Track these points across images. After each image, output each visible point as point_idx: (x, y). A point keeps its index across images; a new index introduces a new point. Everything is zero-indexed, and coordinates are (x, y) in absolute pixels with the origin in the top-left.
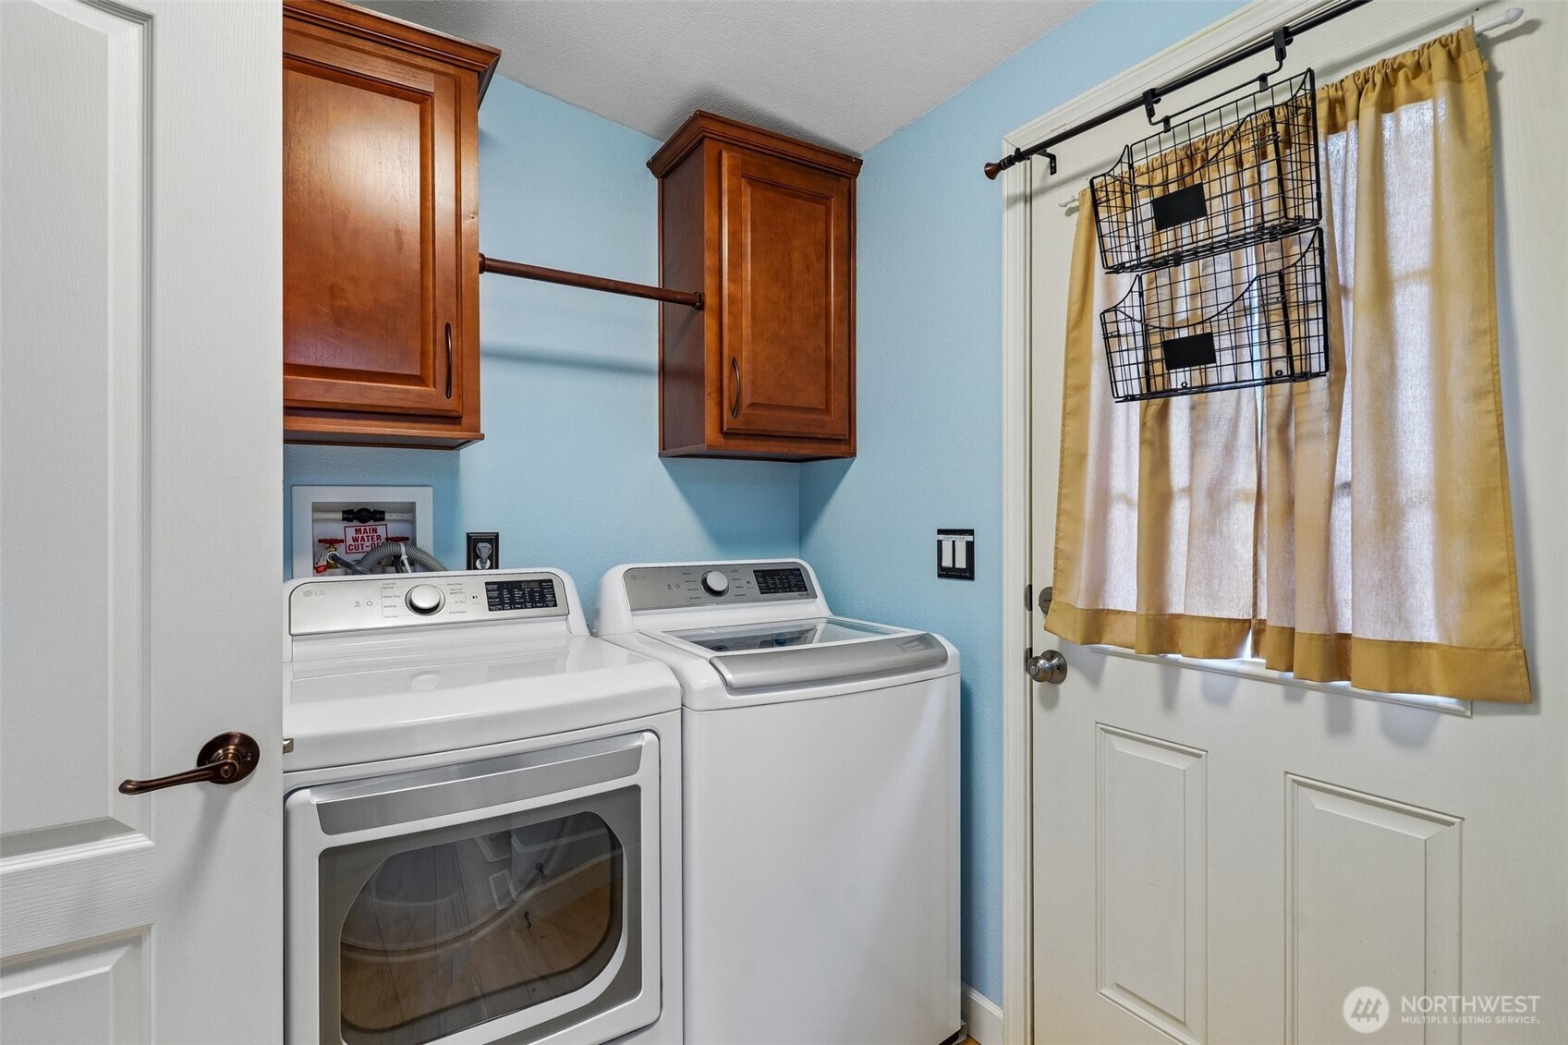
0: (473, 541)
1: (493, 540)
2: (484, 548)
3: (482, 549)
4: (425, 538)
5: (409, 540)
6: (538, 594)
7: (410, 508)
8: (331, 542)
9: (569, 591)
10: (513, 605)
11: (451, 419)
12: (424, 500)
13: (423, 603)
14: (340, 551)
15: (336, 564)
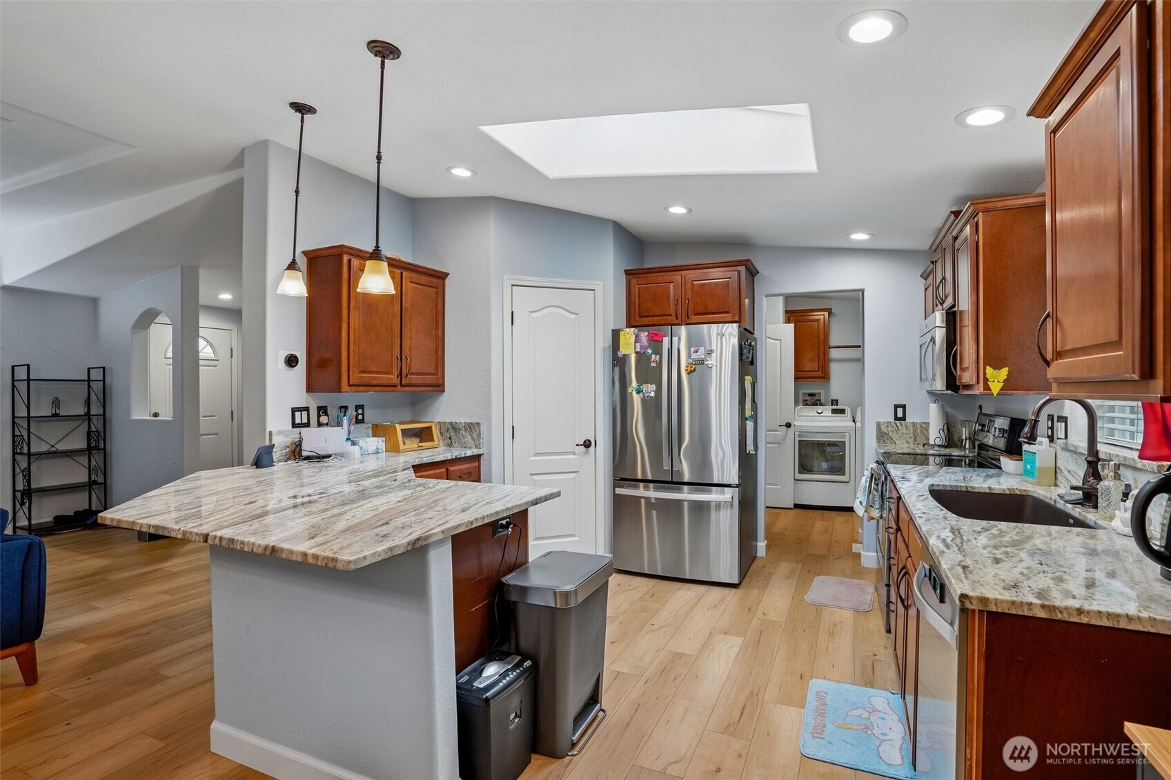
0: (832, 401)
1: (837, 401)
2: (835, 402)
3: (834, 402)
4: (823, 400)
5: (819, 400)
6: (842, 411)
7: (820, 394)
8: (806, 400)
9: (848, 411)
10: (836, 413)
11: (824, 378)
12: (822, 392)
13: (820, 412)
14: (808, 402)
15: (807, 405)
